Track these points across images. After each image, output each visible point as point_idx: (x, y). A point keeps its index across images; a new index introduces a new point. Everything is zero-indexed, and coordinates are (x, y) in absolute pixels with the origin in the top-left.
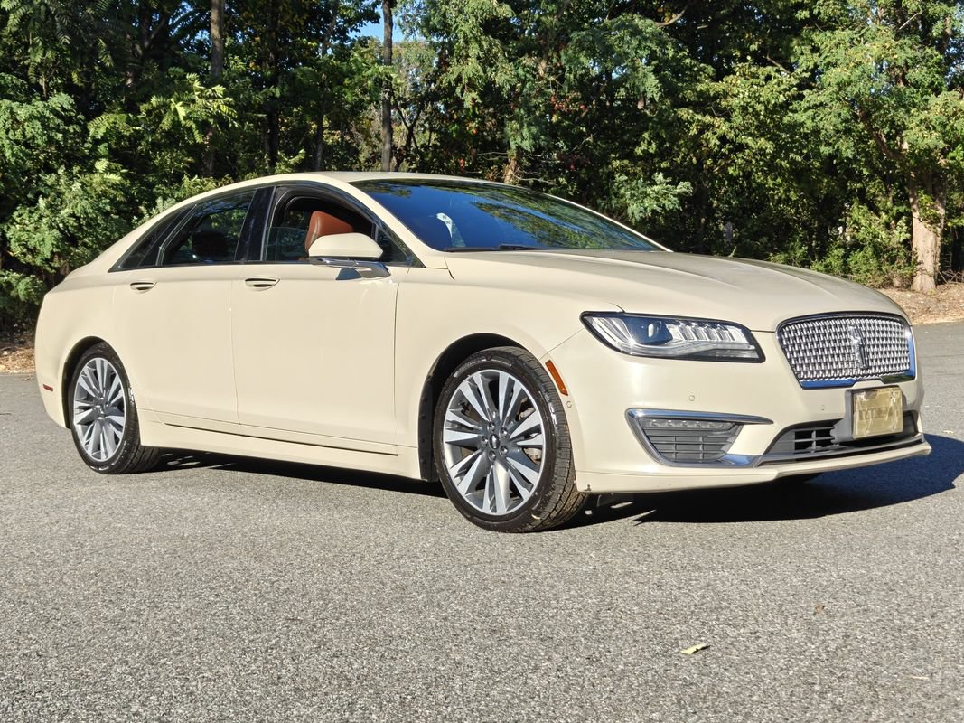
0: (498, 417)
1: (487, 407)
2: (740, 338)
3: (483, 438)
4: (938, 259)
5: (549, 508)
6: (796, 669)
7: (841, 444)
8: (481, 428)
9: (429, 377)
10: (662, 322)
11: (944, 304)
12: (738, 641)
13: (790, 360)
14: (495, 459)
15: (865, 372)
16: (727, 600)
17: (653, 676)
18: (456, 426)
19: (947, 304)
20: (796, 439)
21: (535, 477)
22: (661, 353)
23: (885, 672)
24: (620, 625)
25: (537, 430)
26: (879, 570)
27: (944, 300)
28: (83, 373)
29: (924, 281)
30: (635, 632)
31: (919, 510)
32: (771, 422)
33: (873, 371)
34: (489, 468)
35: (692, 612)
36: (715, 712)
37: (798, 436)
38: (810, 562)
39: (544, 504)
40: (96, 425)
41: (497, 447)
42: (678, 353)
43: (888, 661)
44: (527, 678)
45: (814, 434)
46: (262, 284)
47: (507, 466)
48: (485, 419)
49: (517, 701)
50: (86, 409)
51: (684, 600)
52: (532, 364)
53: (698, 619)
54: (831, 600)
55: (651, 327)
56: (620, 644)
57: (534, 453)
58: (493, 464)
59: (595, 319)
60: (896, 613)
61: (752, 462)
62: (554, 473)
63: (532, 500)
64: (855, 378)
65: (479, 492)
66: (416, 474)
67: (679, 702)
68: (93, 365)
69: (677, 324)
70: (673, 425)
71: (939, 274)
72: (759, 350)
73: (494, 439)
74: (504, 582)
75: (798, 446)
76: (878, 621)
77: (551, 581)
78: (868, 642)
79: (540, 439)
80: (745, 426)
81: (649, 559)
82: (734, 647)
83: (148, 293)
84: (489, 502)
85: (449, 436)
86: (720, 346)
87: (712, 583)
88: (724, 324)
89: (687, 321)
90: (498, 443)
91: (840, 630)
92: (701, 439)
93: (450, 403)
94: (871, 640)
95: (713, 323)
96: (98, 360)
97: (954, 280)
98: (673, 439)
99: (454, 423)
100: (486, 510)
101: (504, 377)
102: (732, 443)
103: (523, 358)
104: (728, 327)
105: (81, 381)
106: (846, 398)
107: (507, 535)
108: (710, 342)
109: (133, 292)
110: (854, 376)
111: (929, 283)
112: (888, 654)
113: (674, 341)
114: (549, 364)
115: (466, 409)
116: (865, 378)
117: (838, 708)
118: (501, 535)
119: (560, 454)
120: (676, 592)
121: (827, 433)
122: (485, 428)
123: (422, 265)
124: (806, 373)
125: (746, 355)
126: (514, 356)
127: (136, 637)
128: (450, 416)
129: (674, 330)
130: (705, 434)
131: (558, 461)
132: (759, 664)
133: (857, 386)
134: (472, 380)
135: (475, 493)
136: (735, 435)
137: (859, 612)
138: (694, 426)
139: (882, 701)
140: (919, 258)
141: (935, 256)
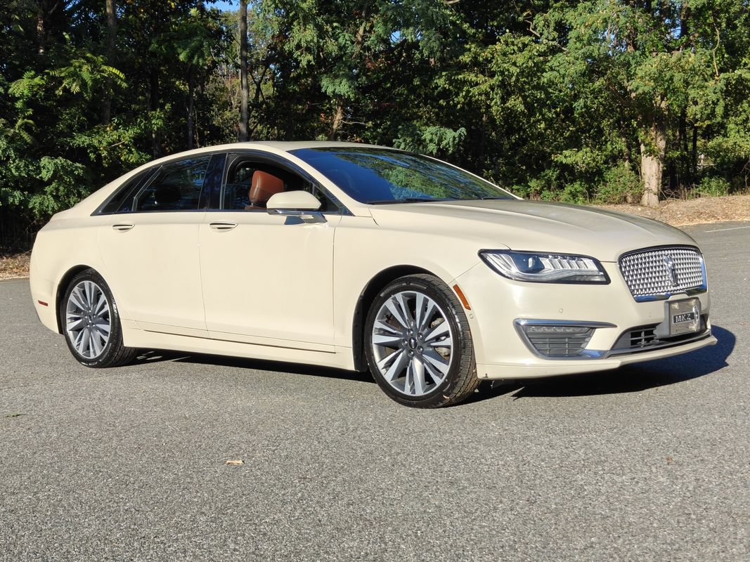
0: (415, 325)
1: (407, 318)
2: (592, 267)
3: (404, 341)
4: (660, 181)
5: (456, 391)
6: (673, 504)
7: (660, 340)
8: (401, 333)
9: (361, 296)
10: (537, 256)
11: (666, 215)
12: (625, 485)
13: (627, 282)
14: (413, 355)
15: (675, 288)
16: (604, 456)
17: (579, 512)
18: (382, 332)
19: (668, 216)
20: (632, 337)
21: (445, 369)
22: (537, 279)
23: (734, 505)
24: (538, 476)
25: (446, 334)
26: (699, 430)
27: (665, 212)
28: (74, 292)
29: (650, 198)
30: (551, 481)
31: (708, 384)
32: (615, 326)
33: (681, 287)
34: (409, 362)
35: (584, 465)
36: (632, 536)
37: (633, 335)
38: (649, 426)
39: (452, 388)
40: (86, 332)
41: (415, 347)
42: (550, 278)
43: (733, 496)
44: (493, 516)
45: (643, 334)
46: (223, 227)
47: (423, 361)
48: (406, 327)
49: (494, 532)
50: (76, 319)
51: (574, 457)
52: (442, 287)
53: (590, 470)
54: (675, 453)
55: (530, 260)
56: (545, 489)
57: (444, 351)
58: (412, 359)
59: (491, 255)
60: (723, 462)
61: (602, 355)
62: (460, 366)
63: (443, 385)
64: (669, 293)
65: (400, 379)
66: (350, 366)
67: (605, 530)
68: (83, 286)
69: (547, 257)
70: (547, 330)
71: (661, 193)
72: (606, 275)
73: (413, 341)
74: (440, 446)
75: (633, 343)
76: (714, 468)
77: (473, 445)
78: (714, 483)
79: (449, 341)
80: (597, 330)
81: (535, 426)
82: (624, 489)
83: (128, 232)
84: (409, 387)
85: (377, 339)
86: (578, 273)
87: (588, 443)
88: (580, 257)
89: (555, 255)
90: (416, 344)
91: (691, 475)
92: (567, 340)
93: (378, 315)
94: (715, 482)
95: (573, 257)
96: (86, 283)
97: (672, 197)
98: (547, 340)
99: (381, 329)
100: (407, 392)
101: (420, 297)
102: (588, 342)
103: (435, 283)
104: (583, 259)
105: (72, 298)
106: (665, 307)
107: (424, 410)
108: (571, 270)
109: (116, 232)
110: (668, 291)
111: (654, 199)
112: (731, 492)
113: (545, 270)
114: (456, 287)
115: (390, 319)
116: (675, 292)
117: (713, 530)
118: (419, 410)
119: (465, 352)
120: (565, 451)
121: (651, 333)
122: (405, 333)
123: (350, 214)
124: (638, 290)
125: (597, 279)
126: (427, 281)
127: (199, 494)
128: (378, 324)
129: (545, 262)
130: (569, 336)
131: (463, 356)
132: (646, 501)
133: (671, 298)
134: (395, 299)
135: (398, 380)
136: (590, 336)
137: (698, 461)
138: (561, 330)
139: (741, 525)
140: (646, 181)
141: (658, 179)
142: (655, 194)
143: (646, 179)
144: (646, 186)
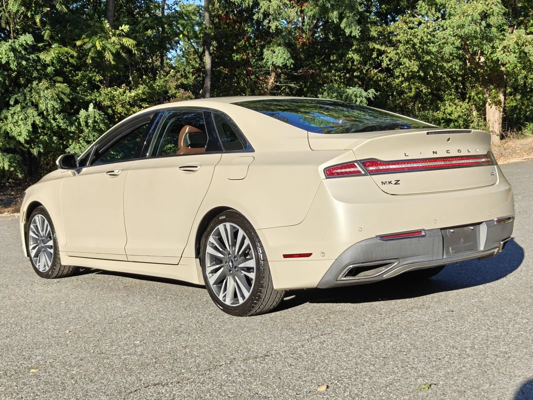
4: (501, 125)
29: (494, 138)
71: (502, 134)
111: (497, 139)
140: (491, 126)
141: (499, 124)
142: (498, 135)
143: (490, 124)
144: (491, 129)
